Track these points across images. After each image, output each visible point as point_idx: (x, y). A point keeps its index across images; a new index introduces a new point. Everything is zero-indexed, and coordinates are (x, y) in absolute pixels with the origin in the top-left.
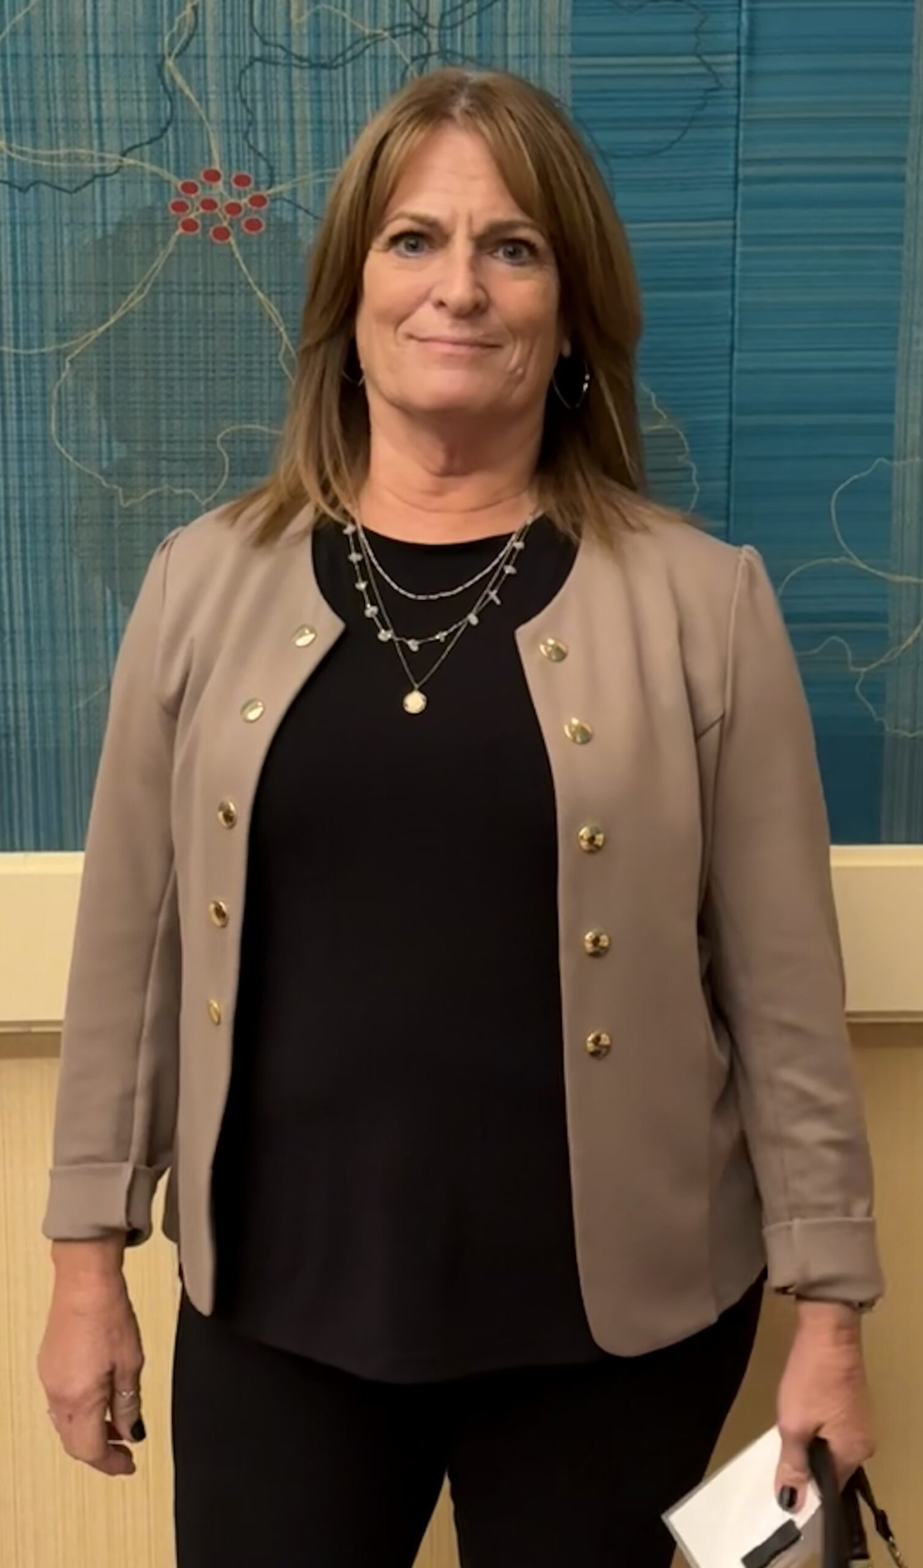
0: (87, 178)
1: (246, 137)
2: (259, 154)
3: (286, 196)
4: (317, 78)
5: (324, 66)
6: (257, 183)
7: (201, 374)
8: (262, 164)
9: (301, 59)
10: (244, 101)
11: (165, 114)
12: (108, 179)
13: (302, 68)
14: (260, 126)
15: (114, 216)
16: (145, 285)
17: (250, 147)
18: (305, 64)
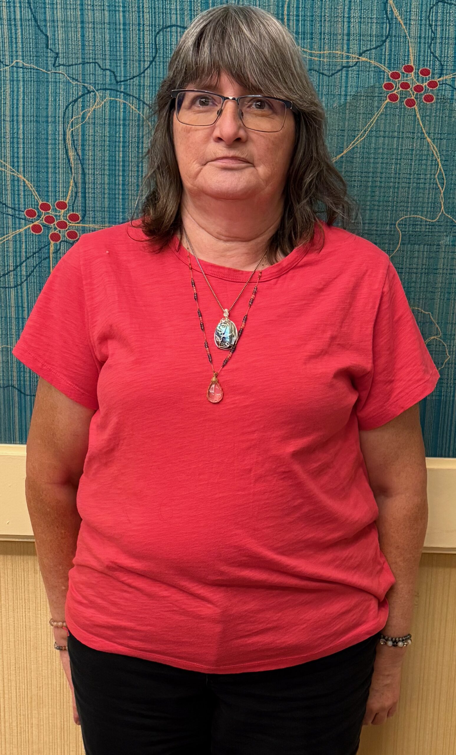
0: (339, 68)
1: (429, 47)
2: (436, 57)
3: (448, 82)
6: (433, 74)
7: (392, 184)
8: (437, 63)
10: (431, 25)
11: (385, 32)
12: (350, 69)
14: (438, 41)
15: (351, 91)
16: (365, 131)
17: (431, 53)
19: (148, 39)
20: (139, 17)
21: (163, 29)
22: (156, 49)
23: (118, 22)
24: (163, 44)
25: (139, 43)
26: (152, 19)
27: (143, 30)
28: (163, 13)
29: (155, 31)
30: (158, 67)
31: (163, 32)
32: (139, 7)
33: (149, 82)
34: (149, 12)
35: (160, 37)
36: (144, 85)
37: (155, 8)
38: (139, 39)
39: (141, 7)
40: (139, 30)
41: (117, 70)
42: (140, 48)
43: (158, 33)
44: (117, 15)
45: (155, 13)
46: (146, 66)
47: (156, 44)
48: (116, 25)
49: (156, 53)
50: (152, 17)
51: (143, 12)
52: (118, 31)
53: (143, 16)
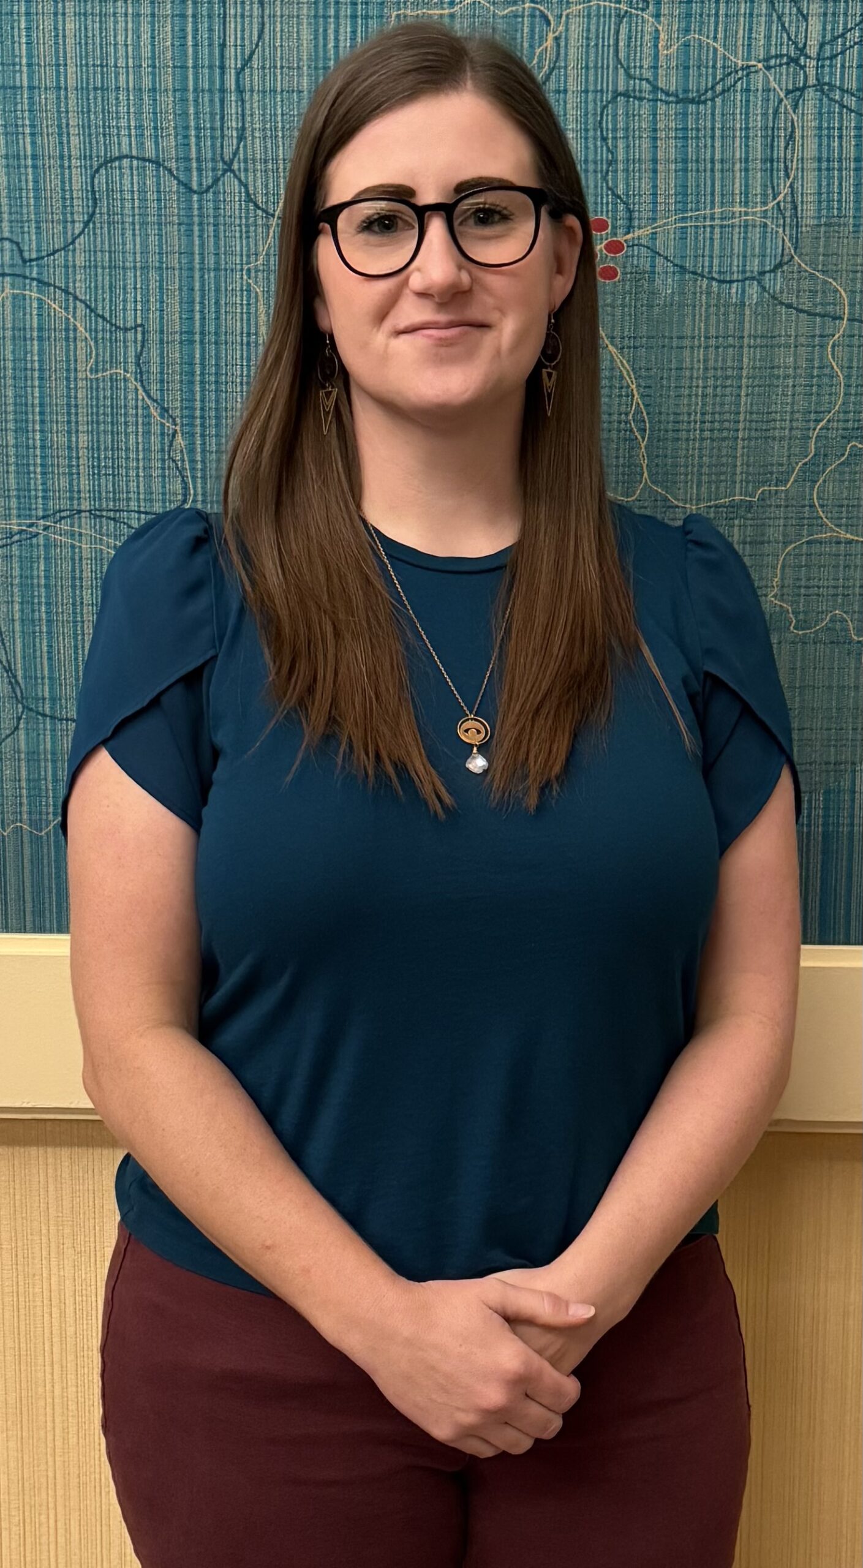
1: (605, 178)
2: (619, 197)
3: (643, 242)
4: (685, 114)
5: (692, 101)
6: (614, 227)
8: (621, 207)
9: (667, 94)
10: (604, 139)
13: (667, 103)
14: (621, 166)
17: (608, 188)
18: (671, 99)
19: (78, 180)
20: (61, 143)
21: (106, 163)
22: (95, 200)
23: (22, 153)
24: (107, 190)
25: (63, 190)
26: (85, 146)
27: (70, 167)
28: (104, 135)
29: (91, 166)
30: (98, 231)
31: (106, 169)
32: (60, 127)
33: (83, 259)
34: (79, 134)
35: (101, 179)
36: (74, 266)
37: (89, 127)
38: (63, 182)
39: (64, 126)
40: (62, 166)
41: (23, 239)
42: (64, 199)
43: (97, 171)
44: (21, 141)
45: (90, 135)
46: (77, 232)
47: (93, 192)
48: (19, 159)
49: (95, 206)
50: (84, 143)
51: (68, 134)
52: (23, 170)
53: (69, 142)
